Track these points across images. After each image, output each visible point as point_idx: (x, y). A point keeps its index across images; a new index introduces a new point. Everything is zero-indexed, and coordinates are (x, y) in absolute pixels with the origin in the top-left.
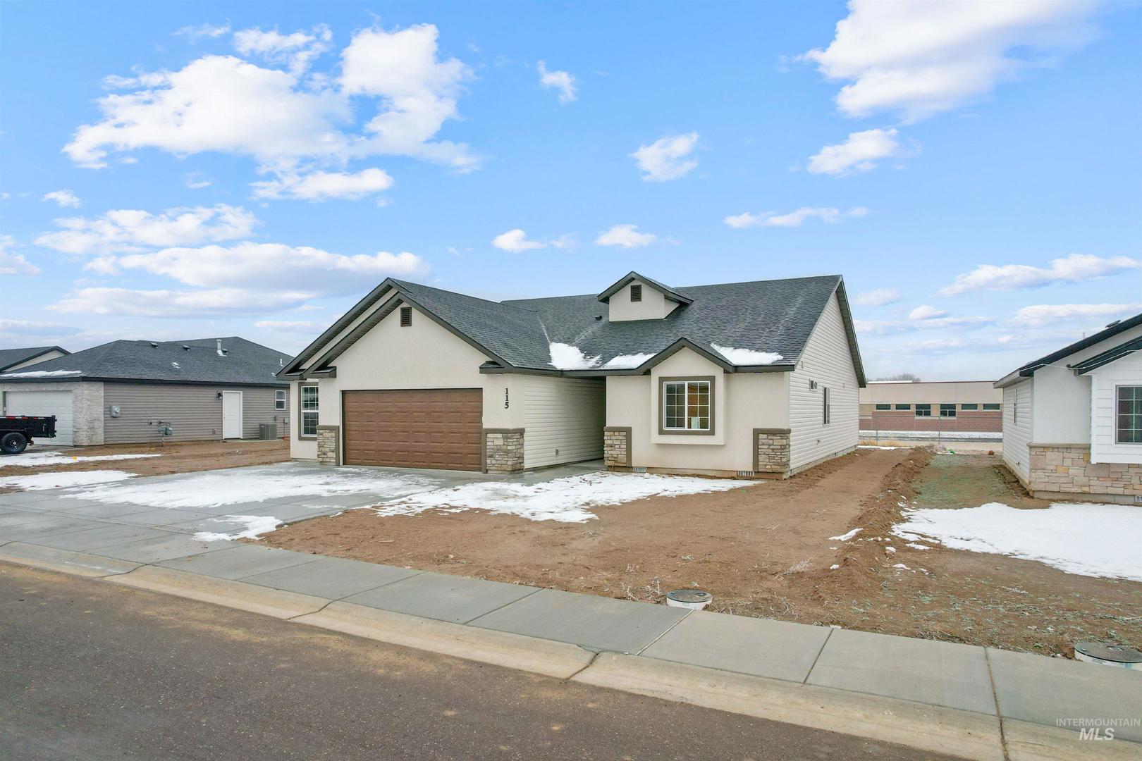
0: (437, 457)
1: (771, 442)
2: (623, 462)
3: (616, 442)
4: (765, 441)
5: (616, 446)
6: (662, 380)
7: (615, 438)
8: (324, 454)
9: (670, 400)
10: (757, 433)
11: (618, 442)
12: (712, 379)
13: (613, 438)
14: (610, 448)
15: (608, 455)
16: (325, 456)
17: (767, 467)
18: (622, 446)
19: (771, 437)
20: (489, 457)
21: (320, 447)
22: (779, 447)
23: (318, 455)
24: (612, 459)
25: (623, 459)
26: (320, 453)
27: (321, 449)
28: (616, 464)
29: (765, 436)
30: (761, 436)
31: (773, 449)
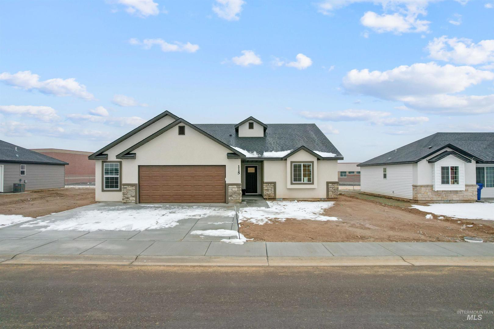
0: (198, 197)
1: (333, 186)
2: (273, 196)
3: (269, 188)
4: (331, 186)
5: (270, 190)
6: (292, 162)
7: (269, 186)
8: (128, 198)
9: (295, 171)
10: (328, 183)
11: (270, 188)
12: (313, 162)
13: (268, 186)
14: (267, 191)
15: (266, 194)
16: (128, 199)
17: (332, 196)
18: (272, 190)
19: (333, 185)
20: (230, 196)
21: (124, 194)
22: (336, 188)
23: (123, 199)
24: (268, 195)
25: (272, 195)
26: (124, 198)
27: (125, 196)
28: (269, 198)
29: (331, 184)
30: (330, 184)
31: (334, 189)
